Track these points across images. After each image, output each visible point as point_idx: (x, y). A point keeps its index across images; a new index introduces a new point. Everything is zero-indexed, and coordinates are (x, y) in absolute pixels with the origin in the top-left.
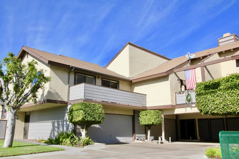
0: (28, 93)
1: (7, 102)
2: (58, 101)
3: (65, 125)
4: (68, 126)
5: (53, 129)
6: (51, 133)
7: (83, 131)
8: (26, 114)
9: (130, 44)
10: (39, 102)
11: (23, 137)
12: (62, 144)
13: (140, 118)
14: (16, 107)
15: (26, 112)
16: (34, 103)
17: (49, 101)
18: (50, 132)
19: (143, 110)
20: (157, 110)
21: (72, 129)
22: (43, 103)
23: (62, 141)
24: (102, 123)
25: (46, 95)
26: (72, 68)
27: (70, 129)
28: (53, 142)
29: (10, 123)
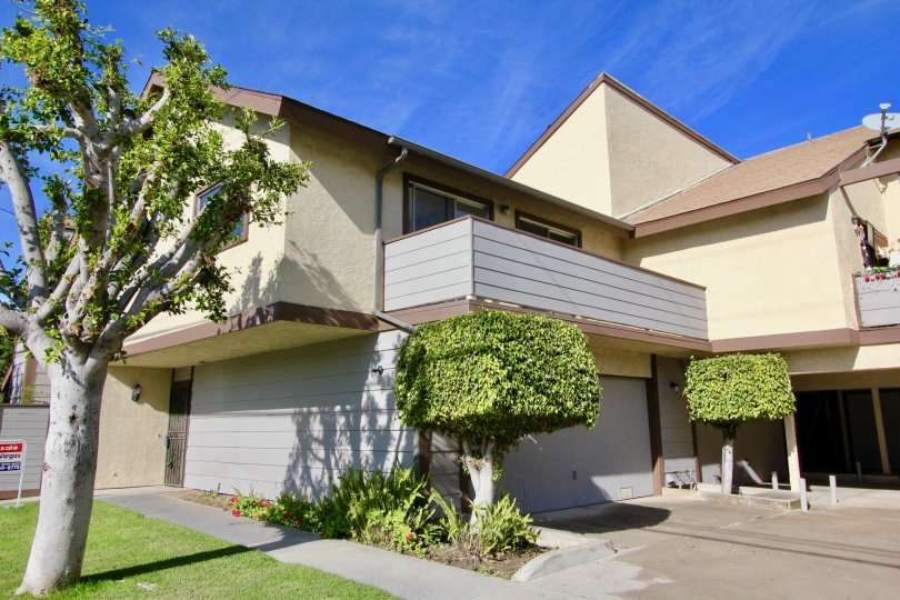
0: (172, 255)
1: (45, 309)
2: (332, 311)
3: (367, 433)
4: (381, 441)
5: (303, 450)
6: (292, 469)
7: (478, 469)
8: (173, 377)
9: (607, 81)
10: (233, 317)
11: (163, 474)
12: (360, 539)
13: (690, 392)
14: (95, 337)
15: (174, 370)
16: (212, 317)
17: (286, 311)
18: (288, 462)
19: (701, 355)
20: (773, 352)
21: (407, 452)
22: (254, 324)
23: (362, 521)
24: (590, 424)
25: (270, 284)
26: (396, 148)
27: (397, 452)
28: (308, 520)
29: (62, 440)
